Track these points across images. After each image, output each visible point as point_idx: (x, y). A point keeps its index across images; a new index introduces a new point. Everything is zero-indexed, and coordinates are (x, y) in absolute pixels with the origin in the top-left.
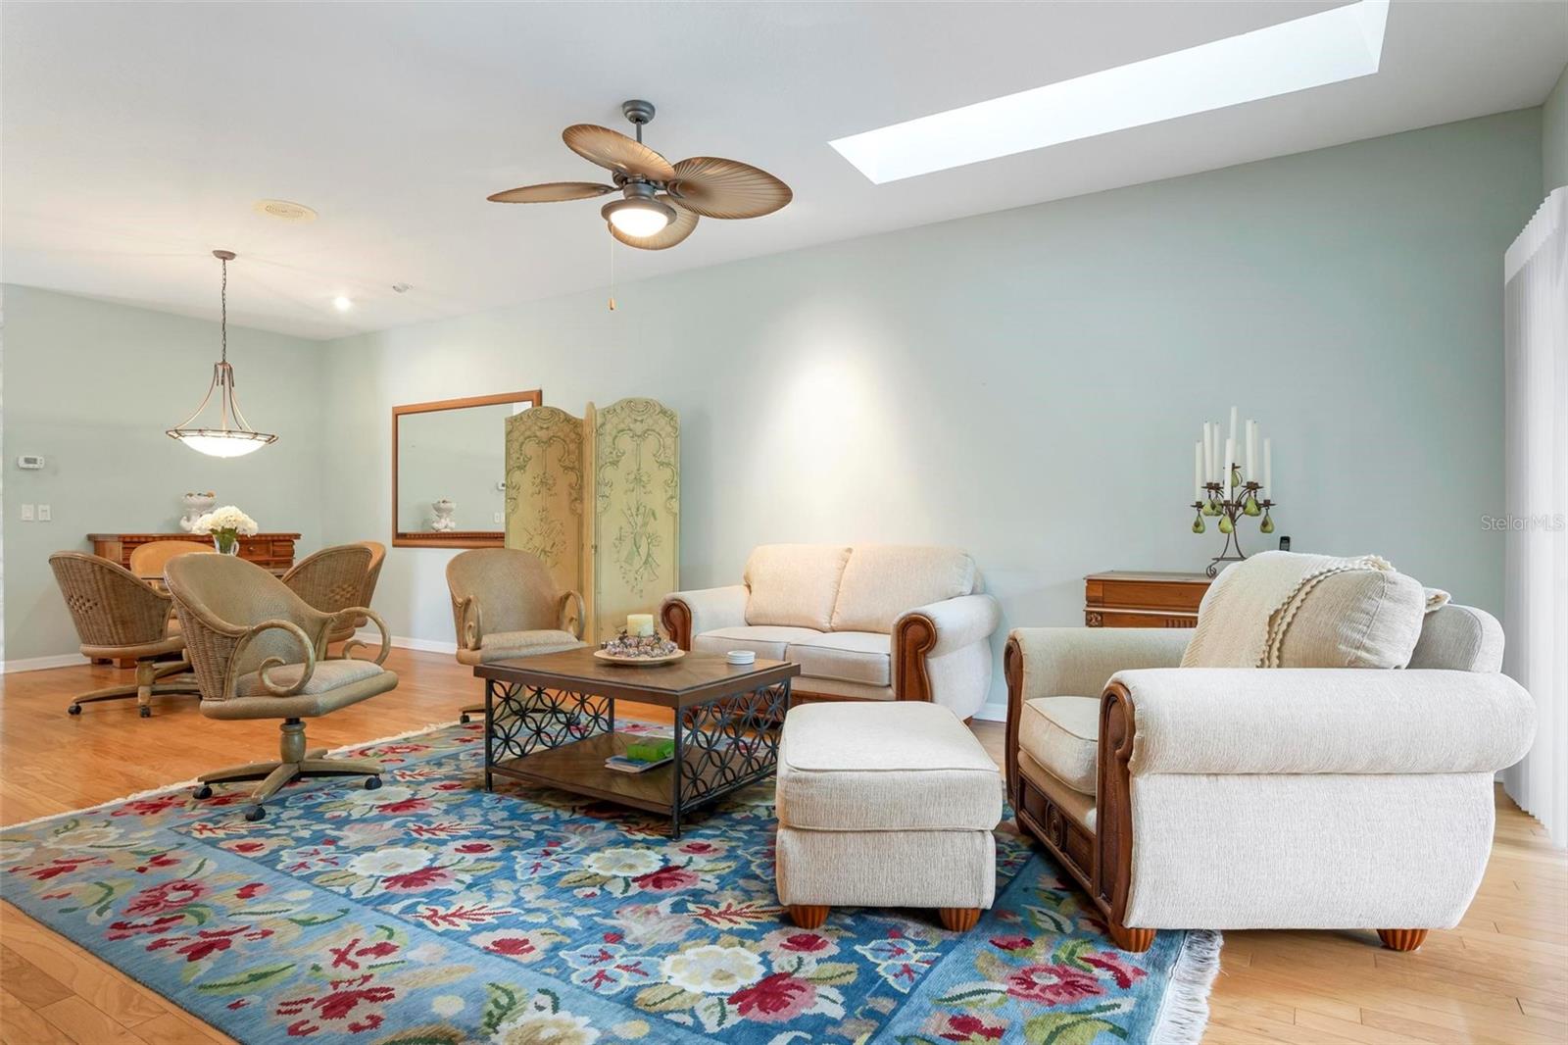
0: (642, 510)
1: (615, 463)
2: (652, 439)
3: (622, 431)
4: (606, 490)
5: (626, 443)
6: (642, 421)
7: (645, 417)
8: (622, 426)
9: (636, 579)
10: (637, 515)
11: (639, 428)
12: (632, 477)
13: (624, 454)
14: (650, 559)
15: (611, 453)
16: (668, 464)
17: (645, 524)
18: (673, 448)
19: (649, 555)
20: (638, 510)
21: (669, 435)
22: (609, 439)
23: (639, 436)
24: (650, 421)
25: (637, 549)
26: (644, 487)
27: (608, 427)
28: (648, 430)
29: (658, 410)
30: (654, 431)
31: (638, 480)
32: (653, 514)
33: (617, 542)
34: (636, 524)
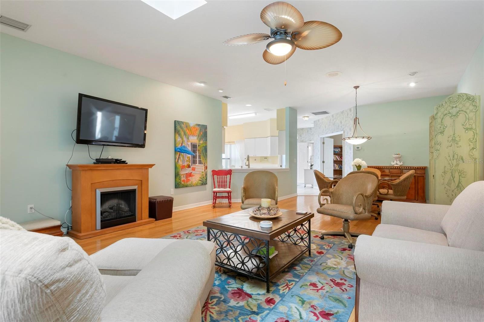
0: (456, 157)
1: (442, 133)
2: (462, 116)
3: (446, 114)
4: (438, 147)
5: (448, 121)
6: (456, 107)
7: (457, 104)
8: (446, 112)
9: (452, 195)
10: (453, 160)
11: (454, 111)
12: (451, 139)
13: (446, 127)
14: (460, 185)
15: (441, 127)
16: (471, 129)
17: (457, 165)
18: (474, 119)
19: (459, 182)
20: (454, 156)
21: (471, 111)
22: (439, 120)
23: (454, 116)
24: (461, 106)
25: (453, 179)
26: (457, 144)
27: (439, 114)
28: (459, 111)
29: (465, 97)
30: (463, 111)
31: (454, 140)
32: (462, 159)
33: (443, 174)
34: (453, 165)
